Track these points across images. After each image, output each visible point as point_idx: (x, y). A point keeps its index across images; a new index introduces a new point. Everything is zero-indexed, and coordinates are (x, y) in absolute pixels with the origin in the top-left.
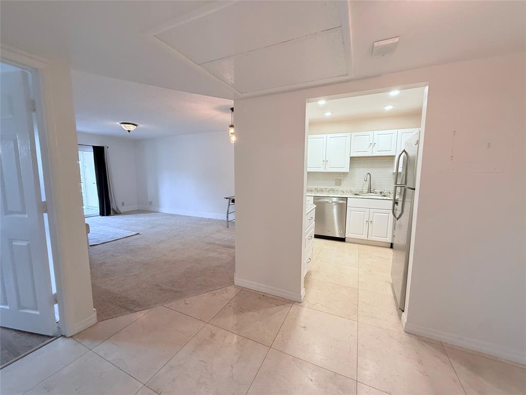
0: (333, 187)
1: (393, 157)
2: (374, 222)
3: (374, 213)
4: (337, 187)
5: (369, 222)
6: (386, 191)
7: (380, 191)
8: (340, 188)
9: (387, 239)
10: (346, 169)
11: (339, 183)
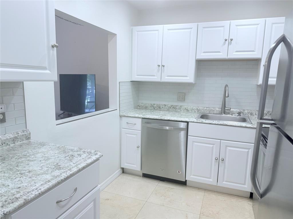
0: (175, 104)
1: (257, 61)
2: (227, 160)
3: (227, 146)
4: (180, 104)
5: (220, 160)
6: (246, 111)
7: (238, 111)
8: (185, 105)
9: (246, 186)
10: (190, 78)
11: (182, 98)
